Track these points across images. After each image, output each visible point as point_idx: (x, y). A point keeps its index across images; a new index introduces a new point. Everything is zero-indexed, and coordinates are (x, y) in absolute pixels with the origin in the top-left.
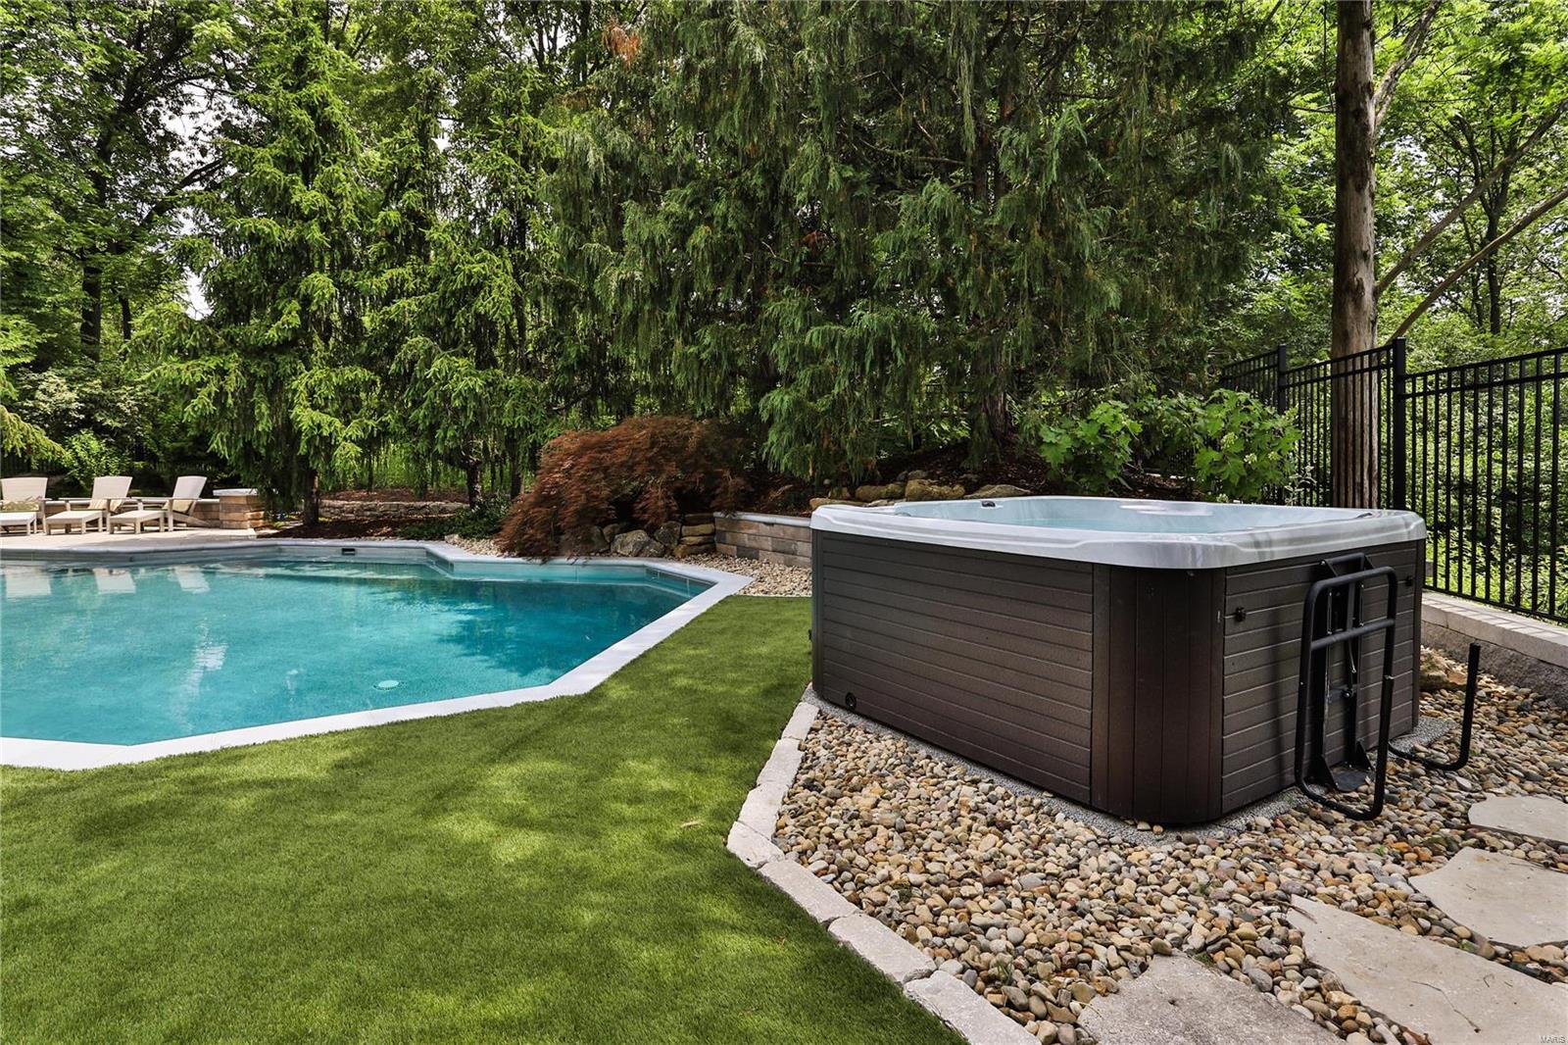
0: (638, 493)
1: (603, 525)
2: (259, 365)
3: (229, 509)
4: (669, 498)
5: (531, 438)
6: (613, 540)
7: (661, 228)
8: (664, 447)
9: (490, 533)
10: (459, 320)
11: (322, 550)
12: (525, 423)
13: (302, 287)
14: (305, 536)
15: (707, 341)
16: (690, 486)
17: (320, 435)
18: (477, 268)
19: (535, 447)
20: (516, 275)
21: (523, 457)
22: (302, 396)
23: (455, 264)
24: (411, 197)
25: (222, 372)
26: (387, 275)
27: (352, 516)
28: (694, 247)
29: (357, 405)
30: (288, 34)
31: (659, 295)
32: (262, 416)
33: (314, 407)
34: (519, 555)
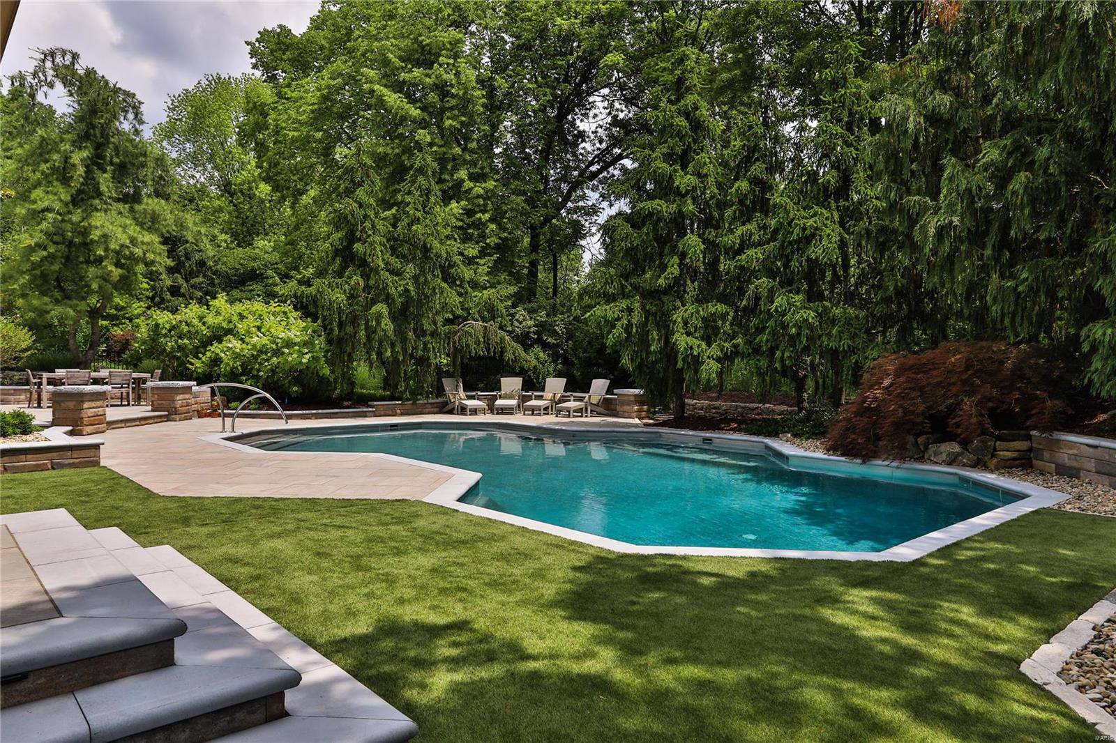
0: (952, 409)
1: (918, 435)
2: (651, 303)
3: (623, 403)
4: (982, 416)
5: (854, 359)
6: (926, 449)
7: (979, 179)
8: (980, 370)
9: (816, 435)
10: (794, 264)
11: (689, 438)
12: (849, 346)
13: (680, 246)
14: (677, 427)
15: (1024, 275)
16: (1005, 407)
17: (692, 354)
18: (810, 222)
19: (857, 367)
20: (842, 224)
21: (847, 374)
22: (679, 327)
23: (793, 220)
24: (757, 169)
25: (630, 310)
26: (739, 232)
27: (702, 412)
28: (1013, 193)
29: (716, 330)
30: (672, 63)
31: (976, 237)
32: (653, 339)
33: (688, 334)
34: (842, 455)
